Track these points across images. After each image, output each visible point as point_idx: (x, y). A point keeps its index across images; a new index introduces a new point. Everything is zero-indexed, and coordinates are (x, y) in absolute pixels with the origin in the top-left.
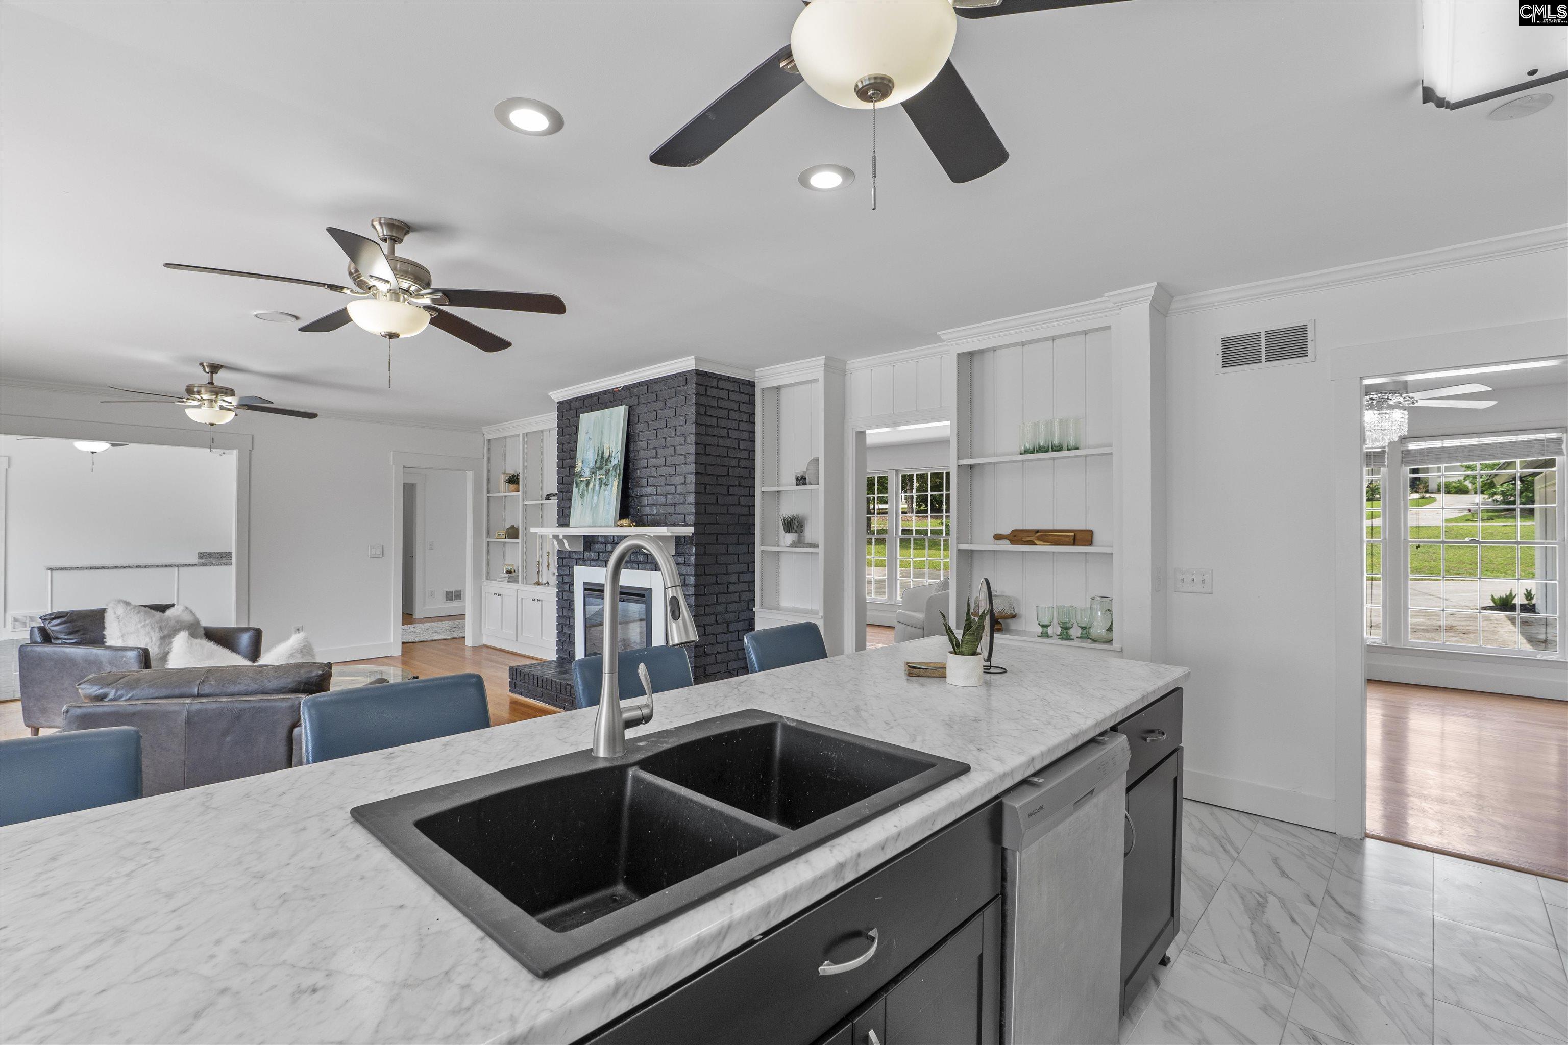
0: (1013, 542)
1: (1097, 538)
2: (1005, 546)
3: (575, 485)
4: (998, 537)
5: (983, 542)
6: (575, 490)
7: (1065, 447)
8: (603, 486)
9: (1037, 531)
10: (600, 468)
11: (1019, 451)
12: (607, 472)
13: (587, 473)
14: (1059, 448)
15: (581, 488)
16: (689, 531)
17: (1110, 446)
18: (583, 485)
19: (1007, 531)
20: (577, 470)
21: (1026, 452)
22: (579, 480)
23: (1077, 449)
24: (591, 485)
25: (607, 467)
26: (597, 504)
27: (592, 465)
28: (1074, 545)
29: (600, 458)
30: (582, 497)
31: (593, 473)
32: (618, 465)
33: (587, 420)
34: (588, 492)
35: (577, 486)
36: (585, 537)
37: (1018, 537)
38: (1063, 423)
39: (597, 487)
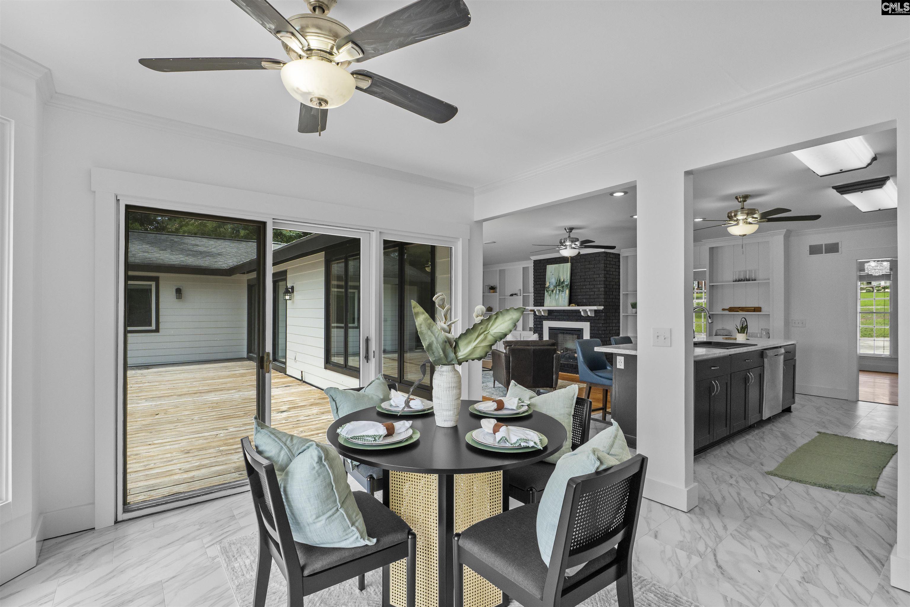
0: (730, 311)
1: (763, 309)
2: (727, 312)
3: (546, 291)
4: (724, 310)
5: (718, 310)
6: (546, 293)
7: (751, 279)
8: (561, 292)
9: (740, 307)
10: (559, 285)
11: (732, 280)
12: (563, 287)
13: (552, 287)
14: (749, 280)
15: (549, 292)
16: (602, 308)
17: (769, 279)
18: (550, 292)
19: (727, 307)
20: (547, 286)
21: (736, 281)
22: (548, 289)
23: (755, 280)
24: (554, 292)
25: (563, 285)
26: (558, 298)
27: (554, 284)
28: (754, 312)
29: (558, 281)
30: (550, 295)
31: (555, 287)
32: (568, 284)
33: (550, 268)
34: (553, 293)
35: (547, 291)
36: (548, 310)
37: (731, 309)
38: (750, 271)
39: (558, 292)
